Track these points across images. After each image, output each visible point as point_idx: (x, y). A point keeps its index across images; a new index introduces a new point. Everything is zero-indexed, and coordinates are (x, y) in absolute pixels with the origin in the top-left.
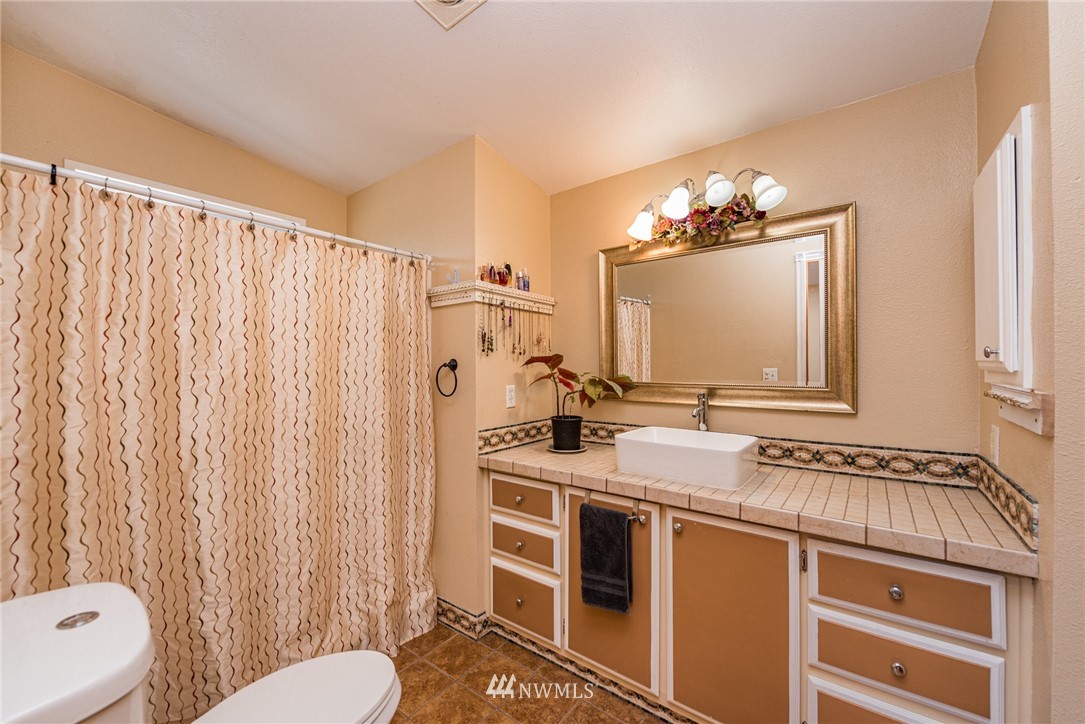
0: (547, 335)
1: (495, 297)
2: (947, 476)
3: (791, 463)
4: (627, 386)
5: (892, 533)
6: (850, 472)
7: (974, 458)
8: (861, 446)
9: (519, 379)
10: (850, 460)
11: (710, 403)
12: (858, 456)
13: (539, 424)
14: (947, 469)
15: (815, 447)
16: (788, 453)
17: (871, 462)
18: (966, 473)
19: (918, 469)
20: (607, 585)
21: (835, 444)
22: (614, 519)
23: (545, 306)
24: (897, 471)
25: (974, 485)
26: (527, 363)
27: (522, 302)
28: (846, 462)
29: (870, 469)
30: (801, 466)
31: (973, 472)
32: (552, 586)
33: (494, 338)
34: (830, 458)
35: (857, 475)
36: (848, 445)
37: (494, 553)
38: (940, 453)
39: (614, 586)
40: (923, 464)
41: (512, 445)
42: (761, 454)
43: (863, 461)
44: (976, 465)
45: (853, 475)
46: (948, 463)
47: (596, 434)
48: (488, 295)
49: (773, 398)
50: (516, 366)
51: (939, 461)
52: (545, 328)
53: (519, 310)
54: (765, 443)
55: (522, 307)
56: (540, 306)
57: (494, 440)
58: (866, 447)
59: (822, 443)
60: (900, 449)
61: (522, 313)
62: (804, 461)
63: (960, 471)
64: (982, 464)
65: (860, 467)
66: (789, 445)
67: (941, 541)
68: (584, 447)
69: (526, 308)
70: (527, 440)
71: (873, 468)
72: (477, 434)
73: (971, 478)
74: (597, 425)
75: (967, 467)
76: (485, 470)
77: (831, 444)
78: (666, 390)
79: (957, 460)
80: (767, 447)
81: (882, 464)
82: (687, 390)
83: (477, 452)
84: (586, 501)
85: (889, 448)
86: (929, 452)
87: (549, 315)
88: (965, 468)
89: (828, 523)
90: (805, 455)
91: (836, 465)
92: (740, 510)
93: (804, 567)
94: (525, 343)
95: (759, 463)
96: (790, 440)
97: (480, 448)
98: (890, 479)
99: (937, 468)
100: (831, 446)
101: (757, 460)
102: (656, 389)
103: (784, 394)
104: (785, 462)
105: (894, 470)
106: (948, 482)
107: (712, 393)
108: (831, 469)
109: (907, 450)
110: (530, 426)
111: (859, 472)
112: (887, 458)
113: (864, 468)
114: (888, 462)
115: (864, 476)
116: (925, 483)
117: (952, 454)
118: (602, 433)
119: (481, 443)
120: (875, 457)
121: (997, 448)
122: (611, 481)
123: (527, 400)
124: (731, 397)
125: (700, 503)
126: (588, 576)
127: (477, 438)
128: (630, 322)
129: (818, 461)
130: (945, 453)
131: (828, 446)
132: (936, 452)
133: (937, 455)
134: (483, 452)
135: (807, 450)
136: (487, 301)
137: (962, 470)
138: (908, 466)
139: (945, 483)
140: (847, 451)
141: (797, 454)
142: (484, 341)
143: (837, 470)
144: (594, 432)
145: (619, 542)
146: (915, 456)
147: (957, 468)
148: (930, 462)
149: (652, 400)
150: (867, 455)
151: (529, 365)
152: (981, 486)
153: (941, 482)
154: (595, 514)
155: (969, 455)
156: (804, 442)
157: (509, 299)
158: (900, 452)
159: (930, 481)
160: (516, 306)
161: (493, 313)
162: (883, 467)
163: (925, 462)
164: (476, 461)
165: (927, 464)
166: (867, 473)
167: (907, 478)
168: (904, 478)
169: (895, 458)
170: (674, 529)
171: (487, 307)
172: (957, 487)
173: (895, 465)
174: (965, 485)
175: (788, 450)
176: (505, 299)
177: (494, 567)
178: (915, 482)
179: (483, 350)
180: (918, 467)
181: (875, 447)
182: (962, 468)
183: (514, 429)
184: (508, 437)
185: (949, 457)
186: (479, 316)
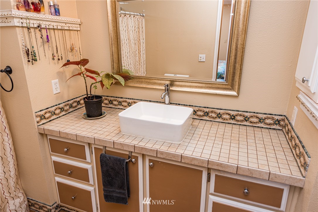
0: (78, 45)
1: (32, 21)
2: (271, 125)
3: (207, 118)
4: (127, 77)
5: (248, 169)
6: (232, 123)
7: (284, 117)
8: (238, 111)
9: (60, 75)
10: (233, 117)
11: (171, 89)
12: (237, 115)
13: (78, 99)
14: (272, 122)
15: (218, 111)
16: (206, 114)
17: (241, 118)
18: (279, 124)
19: (260, 121)
20: (117, 193)
21: (227, 110)
22: (118, 163)
23: (74, 25)
24: (252, 122)
25: (281, 128)
26: (65, 65)
27: (55, 24)
28: (231, 119)
29: (241, 121)
30: (212, 120)
31: (282, 123)
32: (90, 190)
33: (36, 52)
34: (225, 116)
35: (235, 124)
36: (233, 110)
37: (56, 176)
38: (270, 114)
39: (120, 193)
40: (263, 119)
41: (61, 115)
42: (194, 114)
43: (238, 118)
44: (283, 120)
45: (233, 124)
46: (273, 119)
47: (112, 103)
48: (25, 21)
49: (201, 87)
50: (58, 67)
51: (269, 118)
52: (75, 40)
53: (54, 29)
54: (196, 109)
55: (55, 27)
56: (70, 25)
57: (47, 115)
58: (240, 111)
59: (222, 109)
60: (254, 113)
61: (56, 31)
62: (213, 118)
63: (277, 122)
64: (286, 121)
65: (237, 120)
66: (207, 110)
67: (268, 172)
68: (104, 113)
69: (59, 28)
70: (71, 110)
71: (242, 121)
72: (34, 115)
73: (280, 125)
74: (112, 99)
75: (280, 121)
76: (43, 135)
77: (226, 110)
78: (148, 81)
79: (276, 118)
80: (197, 111)
81: (246, 119)
82: (160, 82)
83: (36, 124)
84: (103, 152)
85: (250, 112)
86: (266, 114)
87: (77, 31)
88: (279, 121)
89: (221, 164)
90: (214, 115)
91: (227, 119)
92: (181, 158)
93: (209, 180)
94: (61, 52)
95: (193, 118)
96: (208, 108)
97: (38, 122)
98: (249, 126)
99: (268, 121)
100: (226, 111)
101: (192, 117)
102: (143, 80)
103: (207, 85)
104: (205, 118)
105: (251, 122)
106: (271, 127)
107: (172, 83)
108: (224, 121)
109: (257, 113)
110: (72, 101)
111: (236, 123)
112: (248, 117)
113: (239, 121)
114: (249, 118)
115: (238, 124)
116: (262, 127)
117: (275, 115)
118: (115, 103)
119: (38, 119)
120: (244, 116)
121: (295, 118)
122: (116, 143)
123: (69, 87)
124: (181, 86)
125: (162, 154)
126: (106, 189)
127: (34, 117)
128: (133, 27)
129: (219, 118)
130: (272, 115)
131: (224, 111)
132: (269, 114)
133: (269, 115)
134: (41, 123)
135: (215, 112)
136: (25, 25)
137: (278, 122)
138: (256, 120)
139: (270, 127)
140: (232, 113)
141: (210, 114)
142: (28, 54)
143: (227, 122)
144: (111, 102)
145: (121, 173)
146: (260, 116)
147: (276, 121)
148: (266, 118)
149: (141, 86)
150: (240, 115)
151: (67, 66)
152: (284, 130)
153: (269, 127)
154: (108, 160)
155: (282, 116)
156: (214, 108)
157: (44, 23)
158: (254, 114)
159: (264, 126)
160: (51, 27)
161: (33, 33)
162: (246, 120)
163: (263, 118)
164: (37, 130)
165: (264, 119)
166: (239, 123)
167: (255, 125)
168: (254, 125)
169: (252, 117)
170: (149, 165)
171: (26, 30)
172: (275, 129)
173: (252, 120)
174: (278, 128)
175: (206, 112)
176: (41, 22)
177: (57, 182)
178: (258, 127)
179: (29, 61)
180: (261, 120)
181: (244, 112)
182: (278, 121)
183: (61, 106)
184: (58, 111)
185: (274, 116)
186: (20, 36)
